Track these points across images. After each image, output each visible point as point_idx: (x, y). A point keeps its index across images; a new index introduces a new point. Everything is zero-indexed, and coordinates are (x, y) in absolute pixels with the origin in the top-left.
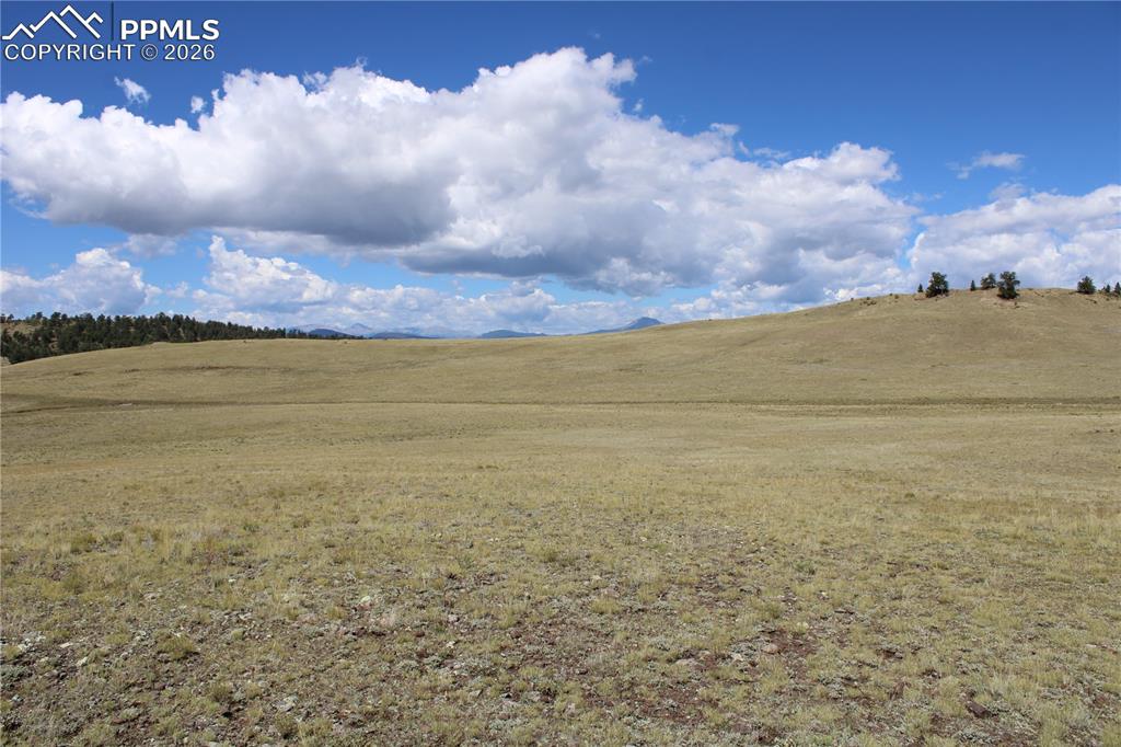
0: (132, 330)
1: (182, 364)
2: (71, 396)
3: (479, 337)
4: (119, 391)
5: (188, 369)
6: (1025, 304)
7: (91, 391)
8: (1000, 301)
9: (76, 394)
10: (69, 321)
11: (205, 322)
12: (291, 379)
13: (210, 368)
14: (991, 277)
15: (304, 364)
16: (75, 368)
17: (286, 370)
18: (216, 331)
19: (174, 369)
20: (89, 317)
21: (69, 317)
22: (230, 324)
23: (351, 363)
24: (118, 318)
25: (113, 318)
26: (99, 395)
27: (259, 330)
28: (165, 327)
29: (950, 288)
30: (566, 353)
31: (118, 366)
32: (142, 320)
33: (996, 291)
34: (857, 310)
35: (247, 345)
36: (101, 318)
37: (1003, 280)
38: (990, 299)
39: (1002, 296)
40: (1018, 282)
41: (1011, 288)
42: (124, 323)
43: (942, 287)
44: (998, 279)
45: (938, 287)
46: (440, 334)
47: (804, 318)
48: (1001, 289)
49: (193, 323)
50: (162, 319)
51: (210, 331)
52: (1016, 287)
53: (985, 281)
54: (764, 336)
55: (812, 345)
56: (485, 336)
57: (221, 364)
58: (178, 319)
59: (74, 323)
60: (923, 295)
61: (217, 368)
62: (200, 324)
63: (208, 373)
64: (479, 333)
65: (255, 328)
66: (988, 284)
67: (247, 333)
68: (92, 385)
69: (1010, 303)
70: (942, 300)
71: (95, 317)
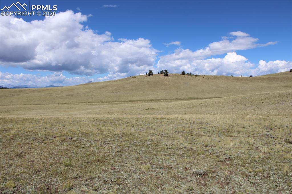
3: (44, 87)
6: (169, 77)
8: (164, 76)
14: (162, 71)
29: (153, 73)
30: (56, 91)
33: (163, 74)
34: (131, 79)
37: (165, 72)
38: (162, 76)
39: (165, 75)
40: (168, 72)
41: (167, 74)
43: (151, 73)
44: (164, 71)
45: (150, 73)
46: (34, 86)
47: (118, 81)
48: (164, 74)
52: (168, 73)
53: (161, 72)
54: (107, 86)
55: (117, 88)
56: (46, 87)
60: (147, 75)
64: (45, 86)
66: (162, 72)
69: (166, 77)
70: (151, 76)
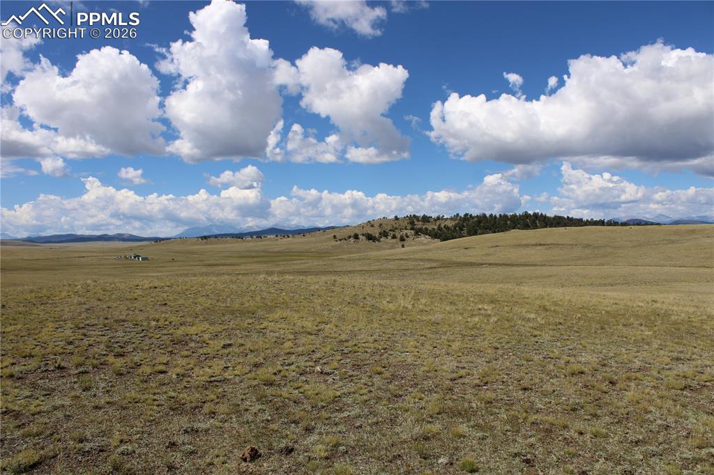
0: (509, 222)
1: (524, 242)
2: (459, 260)
4: (484, 258)
5: (527, 245)
7: (469, 258)
9: (463, 259)
10: (473, 218)
11: (553, 216)
12: (588, 251)
13: (540, 245)
15: (600, 242)
16: (466, 245)
17: (587, 246)
18: (559, 222)
19: (519, 246)
20: (484, 215)
21: (473, 215)
22: (568, 217)
23: (630, 241)
24: (500, 215)
25: (498, 216)
26: (473, 260)
27: (587, 220)
28: (528, 220)
31: (490, 244)
32: (515, 216)
35: (567, 230)
36: (491, 215)
42: (504, 218)
49: (545, 217)
50: (526, 215)
51: (555, 222)
57: (548, 243)
58: (535, 215)
59: (476, 219)
61: (544, 245)
62: (549, 218)
63: (538, 248)
65: (585, 219)
67: (579, 222)
68: (471, 254)
71: (488, 216)
